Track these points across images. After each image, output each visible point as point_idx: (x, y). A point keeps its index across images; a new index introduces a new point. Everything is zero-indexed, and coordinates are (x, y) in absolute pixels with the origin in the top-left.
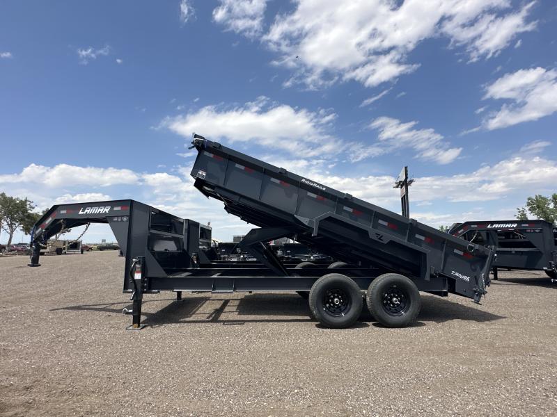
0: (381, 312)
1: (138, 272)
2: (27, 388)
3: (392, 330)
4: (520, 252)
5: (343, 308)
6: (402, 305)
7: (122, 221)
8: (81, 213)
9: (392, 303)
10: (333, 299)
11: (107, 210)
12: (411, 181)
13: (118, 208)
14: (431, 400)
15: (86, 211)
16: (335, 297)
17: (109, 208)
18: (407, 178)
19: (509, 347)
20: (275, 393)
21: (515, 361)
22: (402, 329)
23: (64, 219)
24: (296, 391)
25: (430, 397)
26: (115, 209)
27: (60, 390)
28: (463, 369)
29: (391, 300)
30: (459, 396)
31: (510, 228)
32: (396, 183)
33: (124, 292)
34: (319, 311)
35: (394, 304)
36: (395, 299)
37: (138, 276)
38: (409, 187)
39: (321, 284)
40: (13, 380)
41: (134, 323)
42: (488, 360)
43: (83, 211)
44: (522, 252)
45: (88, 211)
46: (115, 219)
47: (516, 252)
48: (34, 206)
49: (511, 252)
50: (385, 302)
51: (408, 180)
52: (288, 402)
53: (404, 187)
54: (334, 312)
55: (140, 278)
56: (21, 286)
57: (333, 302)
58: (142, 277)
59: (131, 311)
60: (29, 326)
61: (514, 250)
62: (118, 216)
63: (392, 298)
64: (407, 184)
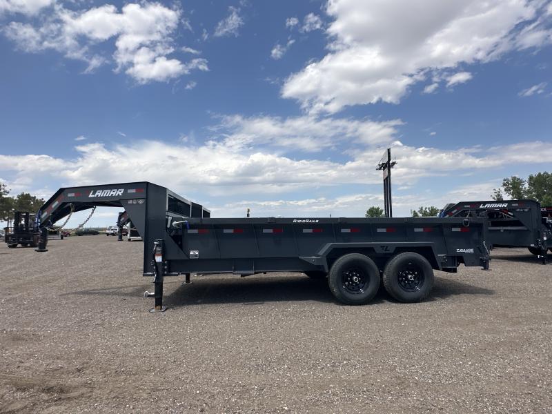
0: (397, 289)
1: (159, 255)
2: (79, 370)
3: (408, 305)
4: (507, 230)
5: (361, 285)
6: (417, 282)
7: (138, 203)
8: (91, 196)
9: (407, 279)
10: (351, 278)
11: (120, 192)
12: (394, 163)
13: (133, 191)
14: (471, 365)
15: (97, 194)
16: (353, 275)
17: (123, 190)
18: (389, 159)
19: (521, 317)
20: (326, 365)
21: (532, 329)
22: (417, 304)
23: (73, 203)
24: (345, 362)
25: (470, 363)
26: (129, 191)
27: (114, 371)
28: (489, 338)
29: (406, 277)
30: (495, 361)
31: (496, 208)
32: (379, 165)
33: (144, 275)
34: (339, 289)
35: (408, 280)
36: (410, 276)
37: (159, 259)
38: (391, 169)
39: (341, 263)
40: (60, 363)
41: (156, 305)
42: (507, 329)
43: (94, 194)
44: (510, 230)
45: (99, 194)
46: (130, 202)
47: (505, 230)
48: (8, 190)
49: (500, 230)
50: (400, 279)
51: (391, 162)
52: (341, 372)
53: (387, 169)
54: (353, 290)
55: (161, 261)
56: (14, 272)
57: (352, 280)
58: (163, 260)
59: (153, 293)
60: (46, 311)
61: (502, 229)
62: (132, 199)
63: (407, 275)
64: (389, 166)
